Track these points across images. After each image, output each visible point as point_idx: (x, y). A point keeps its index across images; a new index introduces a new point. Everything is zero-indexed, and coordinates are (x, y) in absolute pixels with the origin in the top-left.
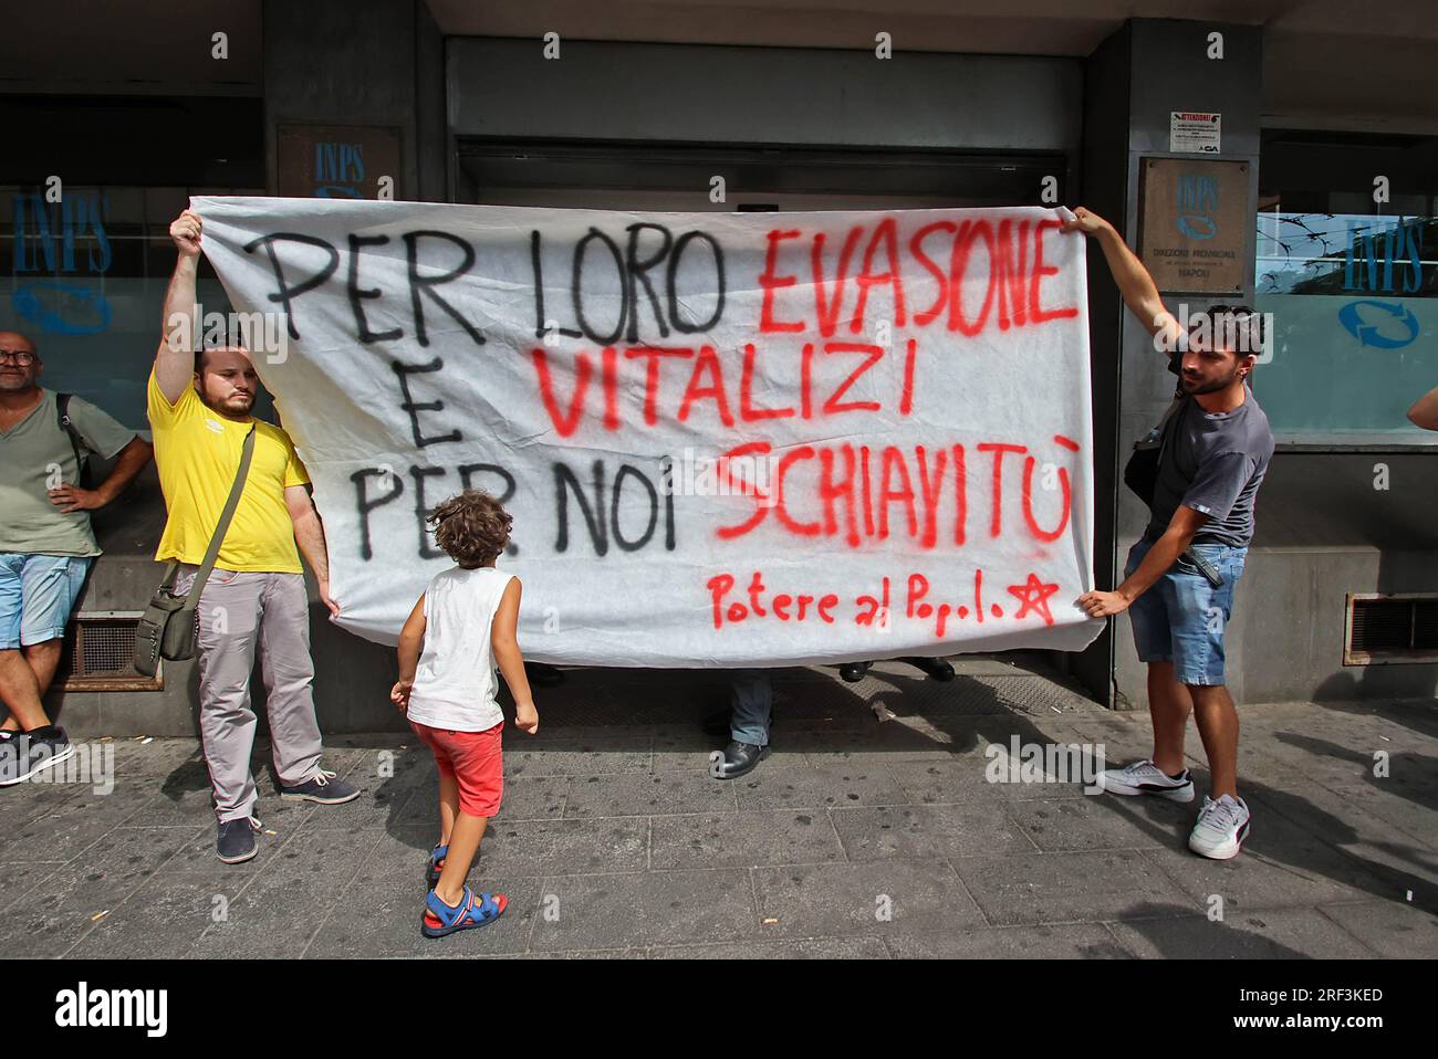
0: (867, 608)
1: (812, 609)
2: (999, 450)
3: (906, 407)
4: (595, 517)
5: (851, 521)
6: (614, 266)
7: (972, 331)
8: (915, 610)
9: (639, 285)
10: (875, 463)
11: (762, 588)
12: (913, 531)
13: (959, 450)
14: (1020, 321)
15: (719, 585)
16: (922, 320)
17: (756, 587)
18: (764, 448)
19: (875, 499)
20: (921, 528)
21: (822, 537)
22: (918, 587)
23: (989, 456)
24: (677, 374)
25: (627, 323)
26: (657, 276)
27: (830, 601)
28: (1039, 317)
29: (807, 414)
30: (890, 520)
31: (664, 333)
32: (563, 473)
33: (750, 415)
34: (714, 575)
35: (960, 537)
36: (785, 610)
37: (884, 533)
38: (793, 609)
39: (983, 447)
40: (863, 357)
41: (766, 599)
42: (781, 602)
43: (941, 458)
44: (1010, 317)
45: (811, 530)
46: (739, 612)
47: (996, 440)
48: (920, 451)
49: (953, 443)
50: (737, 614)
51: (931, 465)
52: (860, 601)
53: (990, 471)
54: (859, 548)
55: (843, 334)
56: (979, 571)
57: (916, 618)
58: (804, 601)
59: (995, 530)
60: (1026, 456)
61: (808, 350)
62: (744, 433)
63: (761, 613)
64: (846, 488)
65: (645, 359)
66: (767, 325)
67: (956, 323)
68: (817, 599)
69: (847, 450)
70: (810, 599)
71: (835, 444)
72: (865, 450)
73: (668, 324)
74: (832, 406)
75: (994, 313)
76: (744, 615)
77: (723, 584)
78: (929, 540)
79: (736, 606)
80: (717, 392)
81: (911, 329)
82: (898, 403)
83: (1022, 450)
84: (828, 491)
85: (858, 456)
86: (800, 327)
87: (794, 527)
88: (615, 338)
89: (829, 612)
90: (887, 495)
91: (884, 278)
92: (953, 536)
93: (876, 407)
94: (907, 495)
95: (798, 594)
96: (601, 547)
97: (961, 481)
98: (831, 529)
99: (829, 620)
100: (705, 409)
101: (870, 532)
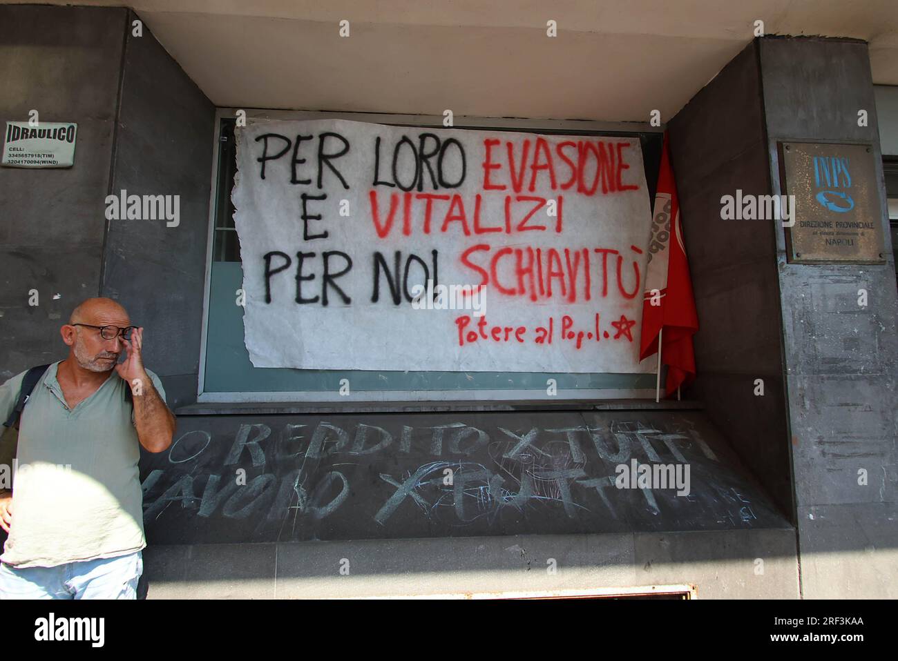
0: (541, 334)
1: (512, 335)
2: (605, 252)
3: (559, 229)
4: (395, 283)
5: (532, 287)
6: (413, 155)
7: (590, 193)
8: (566, 335)
9: (424, 165)
10: (544, 258)
11: (485, 323)
12: (564, 293)
13: (586, 252)
14: (612, 189)
15: (462, 322)
16: (565, 187)
17: (482, 323)
18: (485, 248)
19: (544, 276)
20: (568, 291)
21: (517, 296)
22: (567, 322)
23: (600, 255)
24: (441, 209)
25: (418, 182)
26: (433, 161)
27: (521, 330)
28: (622, 188)
29: (508, 231)
30: (552, 287)
31: (436, 188)
32: (378, 259)
33: (479, 231)
34: (459, 316)
35: (588, 297)
36: (497, 335)
37: (550, 294)
38: (502, 335)
39: (597, 251)
40: (536, 204)
41: (487, 330)
42: (496, 331)
43: (577, 255)
44: (608, 188)
45: (511, 292)
46: (473, 337)
47: (603, 247)
48: (567, 251)
49: (583, 248)
50: (472, 337)
51: (572, 260)
52: (538, 330)
53: (601, 263)
54: (537, 302)
55: (525, 192)
56: (597, 315)
57: (567, 339)
58: (508, 330)
59: (605, 293)
60: (618, 255)
61: (508, 200)
62: (475, 240)
63: (485, 337)
64: (529, 270)
65: (425, 200)
66: (487, 186)
67: (581, 189)
68: (515, 330)
69: (530, 250)
70: (511, 329)
71: (523, 247)
72: (539, 251)
73: (438, 184)
74: (521, 228)
75: (600, 186)
76: (475, 339)
77: (464, 321)
78: (572, 298)
79: (472, 333)
80: (462, 218)
81: (559, 192)
82: (554, 227)
83: (615, 252)
84: (520, 272)
85: (535, 253)
86: (503, 188)
87: (503, 291)
88: (411, 188)
89: (521, 336)
90: (551, 274)
91: (544, 167)
92: (584, 296)
93: (543, 228)
94: (561, 275)
95: (505, 327)
96: (397, 301)
97: (587, 267)
98: (522, 291)
99: (521, 341)
100: (456, 226)
101: (542, 292)
